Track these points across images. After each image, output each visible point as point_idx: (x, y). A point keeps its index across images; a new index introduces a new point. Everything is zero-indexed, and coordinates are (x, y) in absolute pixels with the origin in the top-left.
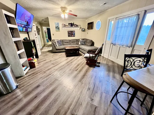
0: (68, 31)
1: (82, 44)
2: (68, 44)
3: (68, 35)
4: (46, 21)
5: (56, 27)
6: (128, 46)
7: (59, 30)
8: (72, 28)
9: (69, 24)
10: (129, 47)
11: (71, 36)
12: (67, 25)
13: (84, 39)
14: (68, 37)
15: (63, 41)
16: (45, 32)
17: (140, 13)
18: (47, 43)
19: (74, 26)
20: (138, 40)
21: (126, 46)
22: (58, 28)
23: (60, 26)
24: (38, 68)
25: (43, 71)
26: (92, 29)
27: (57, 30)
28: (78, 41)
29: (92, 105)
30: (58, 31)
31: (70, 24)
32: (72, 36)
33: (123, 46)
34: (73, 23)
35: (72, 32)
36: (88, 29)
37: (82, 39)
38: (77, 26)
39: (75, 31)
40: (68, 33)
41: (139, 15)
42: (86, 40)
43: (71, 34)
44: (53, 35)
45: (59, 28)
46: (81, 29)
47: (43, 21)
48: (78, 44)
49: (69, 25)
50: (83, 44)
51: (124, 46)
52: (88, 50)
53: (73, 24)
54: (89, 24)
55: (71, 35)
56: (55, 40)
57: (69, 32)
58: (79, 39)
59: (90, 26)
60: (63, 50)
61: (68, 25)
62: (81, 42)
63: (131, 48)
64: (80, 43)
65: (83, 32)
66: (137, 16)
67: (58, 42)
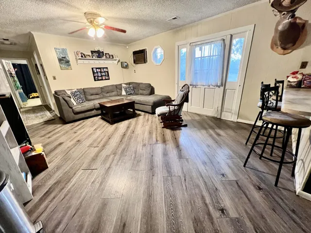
0: (92, 69)
1: (129, 93)
2: (98, 96)
3: (94, 77)
4: (15, 44)
5: (60, 60)
6: (217, 86)
7: (70, 65)
8: (102, 62)
9: (92, 52)
10: (219, 87)
11: (102, 80)
12: (89, 56)
13: (129, 84)
14: (95, 80)
15: (85, 90)
16: (11, 74)
17: (224, 38)
18: (21, 103)
19: (105, 57)
20: (229, 75)
21: (214, 86)
22: (64, 61)
23: (71, 57)
24: (58, 168)
25: (82, 168)
26: (145, 63)
27: (63, 66)
28: (118, 87)
29: (230, 183)
30: (68, 69)
31: (95, 52)
32: (104, 78)
33: (209, 86)
34: (101, 50)
35: (102, 71)
36: (134, 62)
37: (126, 84)
38: (111, 57)
39: (107, 68)
40: (94, 73)
41: (224, 40)
42: (135, 85)
43: (100, 74)
44: (55, 78)
45: (68, 62)
46: (120, 63)
47: (6, 42)
48: (121, 95)
49: (92, 54)
50: (131, 94)
51: (211, 87)
52: (152, 102)
53: (103, 52)
54: (135, 53)
55: (102, 76)
56: (67, 91)
57: (94, 69)
58: (121, 85)
59: (140, 56)
60: (93, 112)
61: (90, 54)
62: (126, 91)
63: (222, 88)
64: (124, 93)
65: (123, 69)
66: (222, 42)
67: (74, 94)
